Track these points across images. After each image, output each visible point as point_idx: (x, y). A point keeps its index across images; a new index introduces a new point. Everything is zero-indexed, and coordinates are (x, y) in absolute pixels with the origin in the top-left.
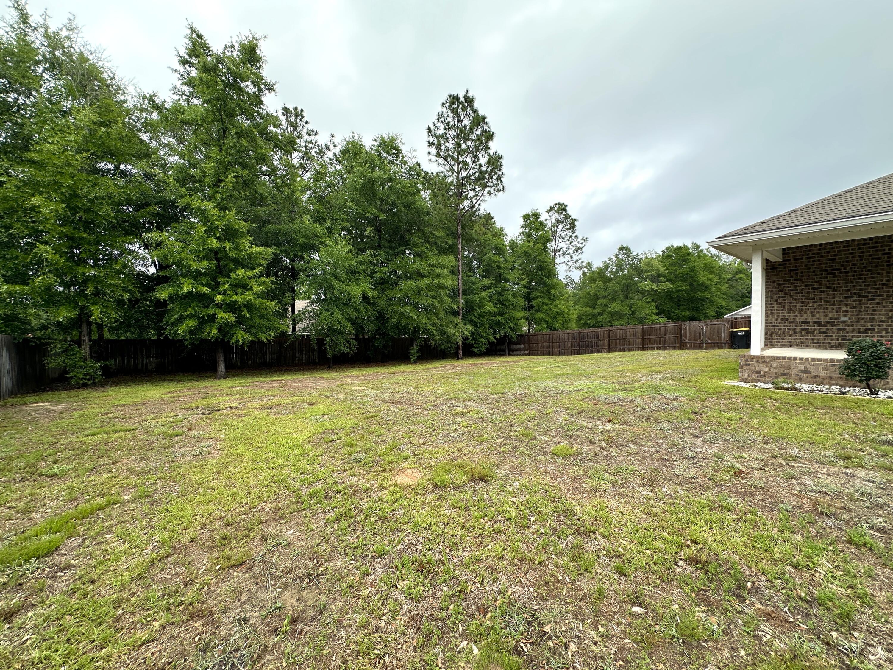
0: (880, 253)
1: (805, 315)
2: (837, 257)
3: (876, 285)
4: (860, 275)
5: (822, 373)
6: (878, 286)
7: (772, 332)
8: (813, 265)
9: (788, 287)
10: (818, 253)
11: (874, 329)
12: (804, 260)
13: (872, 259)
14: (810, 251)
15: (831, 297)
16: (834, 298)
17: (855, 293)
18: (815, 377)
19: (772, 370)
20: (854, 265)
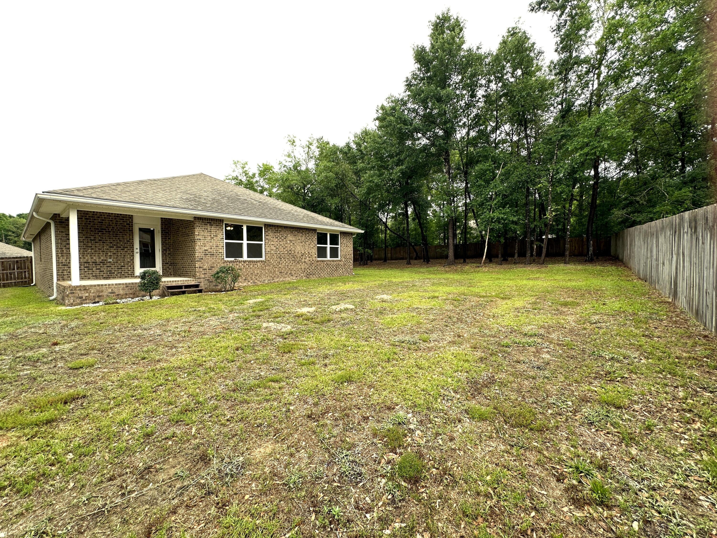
1: (87, 258)
2: (104, 222)
3: (124, 241)
4: (117, 234)
5: (121, 292)
11: (124, 266)
13: (122, 226)
14: (87, 214)
16: (103, 247)
17: (115, 245)
18: (118, 295)
19: (91, 294)
20: (113, 228)
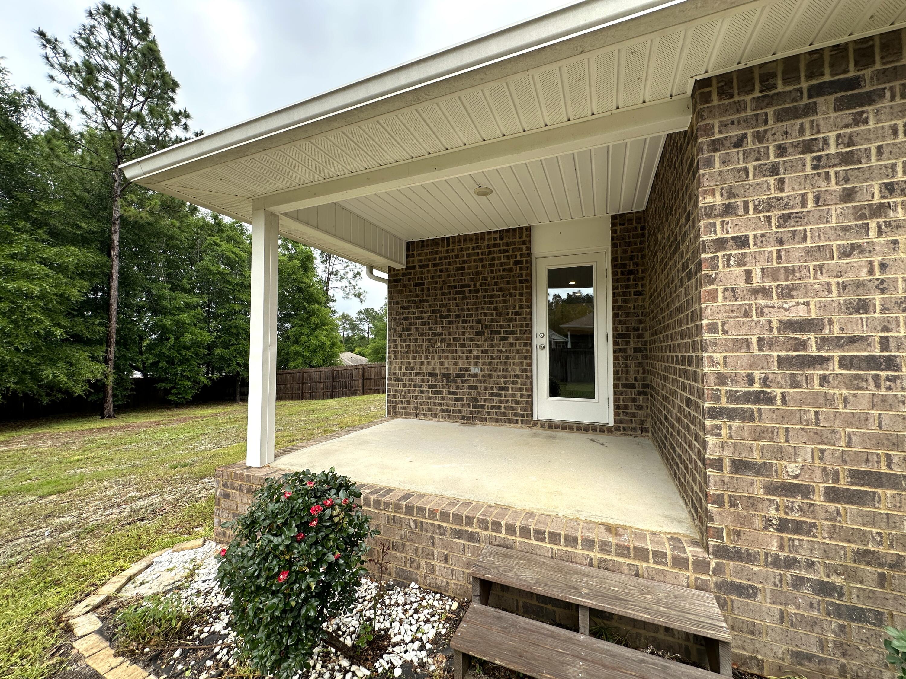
0: (512, 261)
2: (466, 266)
3: (508, 314)
4: (492, 296)
6: (510, 316)
7: (396, 391)
8: (440, 276)
9: (414, 313)
10: (446, 258)
11: (507, 389)
12: (430, 268)
13: (504, 270)
15: (460, 332)
16: (463, 334)
17: (486, 327)
20: (485, 279)
